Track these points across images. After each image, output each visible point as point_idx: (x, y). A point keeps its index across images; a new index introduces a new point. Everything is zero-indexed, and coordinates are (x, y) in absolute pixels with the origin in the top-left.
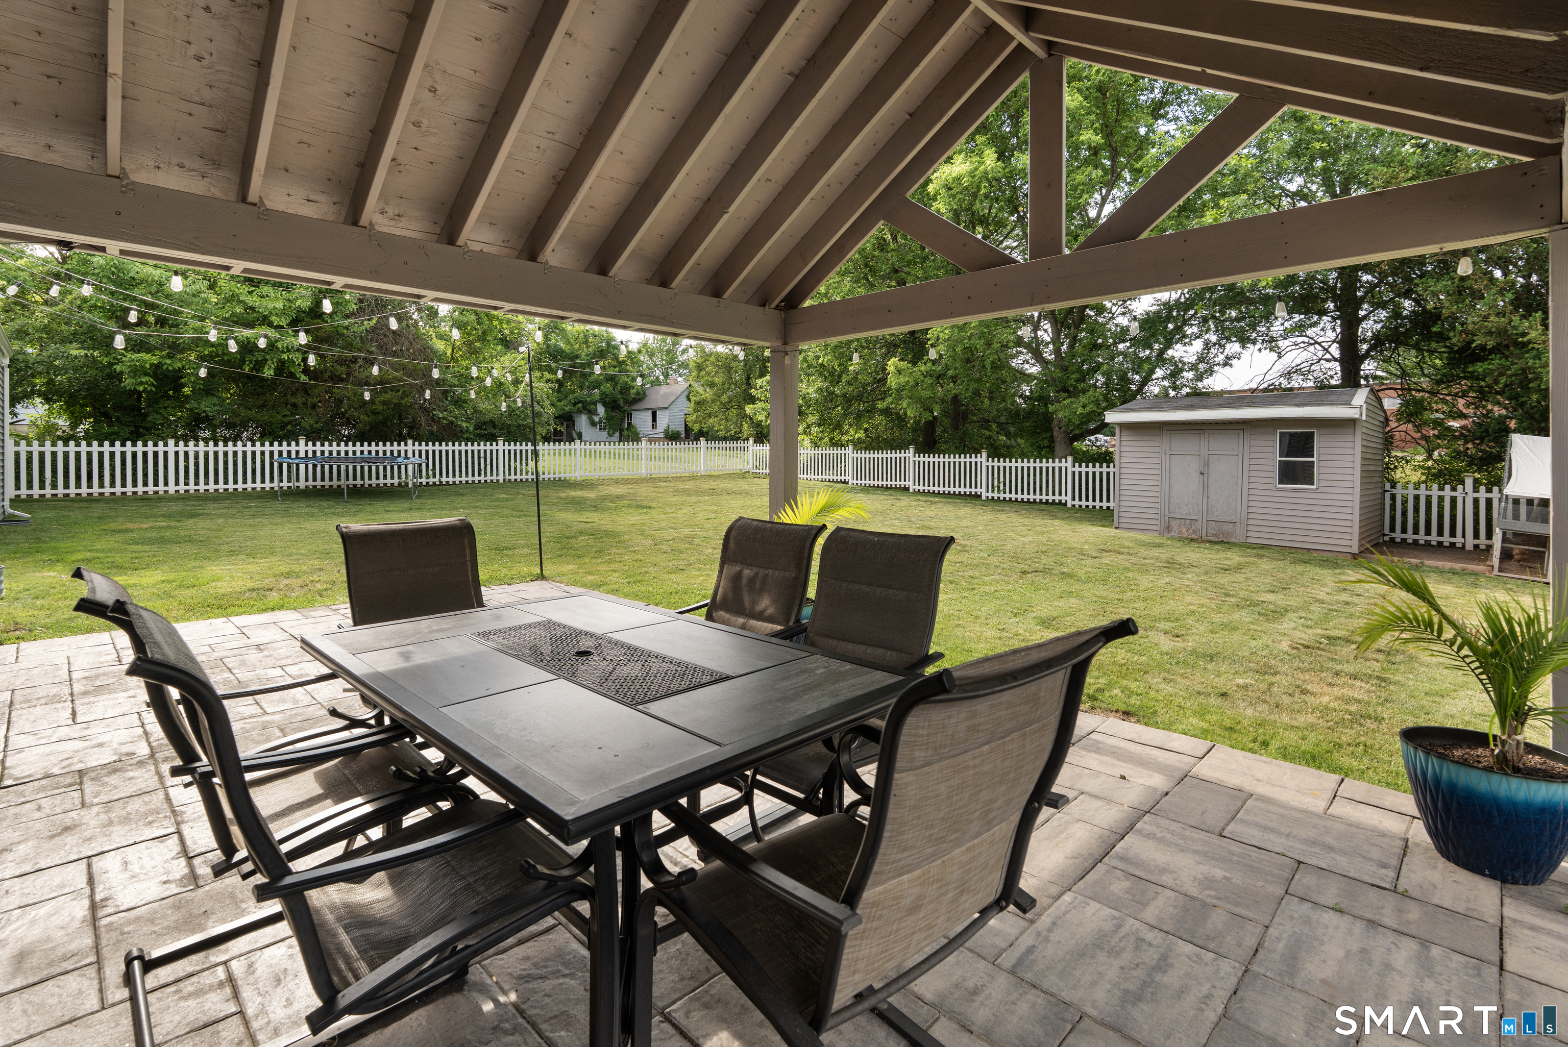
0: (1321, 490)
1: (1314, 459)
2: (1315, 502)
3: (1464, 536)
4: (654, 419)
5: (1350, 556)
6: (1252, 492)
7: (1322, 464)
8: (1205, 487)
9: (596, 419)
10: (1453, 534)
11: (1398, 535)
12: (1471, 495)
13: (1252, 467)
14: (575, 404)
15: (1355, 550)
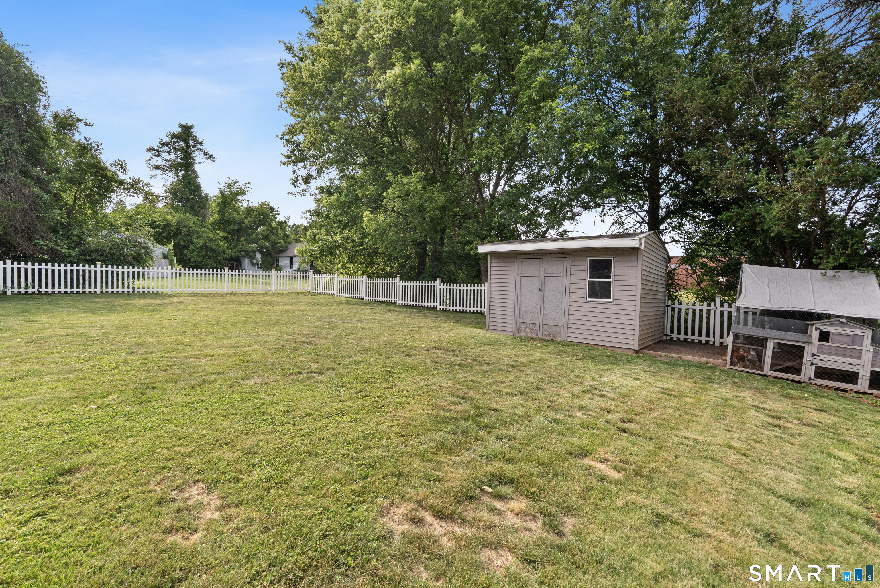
0: (616, 302)
1: (611, 280)
2: (611, 311)
3: (714, 337)
4: (291, 263)
5: (633, 352)
6: (571, 304)
7: (617, 283)
8: (542, 300)
9: (255, 261)
10: (708, 335)
11: (675, 336)
12: (719, 309)
13: (572, 286)
14: (241, 252)
15: (636, 348)
